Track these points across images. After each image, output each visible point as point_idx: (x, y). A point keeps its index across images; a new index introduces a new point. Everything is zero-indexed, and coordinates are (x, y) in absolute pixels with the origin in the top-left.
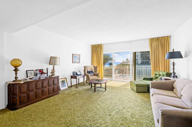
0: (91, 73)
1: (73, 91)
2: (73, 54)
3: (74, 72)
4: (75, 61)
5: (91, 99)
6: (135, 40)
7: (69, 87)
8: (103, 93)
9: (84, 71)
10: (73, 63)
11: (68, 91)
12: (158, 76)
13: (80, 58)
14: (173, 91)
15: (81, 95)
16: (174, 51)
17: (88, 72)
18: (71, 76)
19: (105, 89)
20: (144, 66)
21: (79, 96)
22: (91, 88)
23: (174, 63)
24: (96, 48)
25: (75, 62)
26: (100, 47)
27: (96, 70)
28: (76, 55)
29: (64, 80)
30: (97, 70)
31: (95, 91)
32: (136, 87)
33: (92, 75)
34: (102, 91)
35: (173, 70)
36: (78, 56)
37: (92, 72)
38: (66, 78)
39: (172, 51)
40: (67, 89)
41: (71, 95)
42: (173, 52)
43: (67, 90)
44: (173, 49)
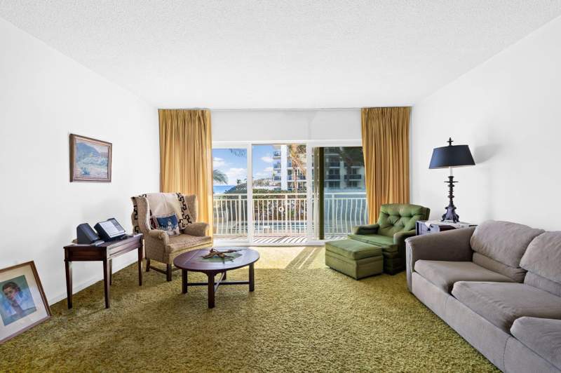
0: (170, 223)
1: (93, 331)
2: (72, 137)
3: (87, 225)
4: (86, 173)
5: (214, 354)
6: (323, 110)
7: (52, 310)
8: (248, 305)
9: (135, 216)
10: (71, 180)
11: (57, 340)
12: (392, 218)
13: (109, 156)
14: (471, 260)
15: (147, 344)
16: (453, 144)
17: (156, 223)
18: (67, 249)
19: (248, 286)
20: (333, 194)
21: (143, 354)
22: (185, 291)
23: (451, 178)
24: (180, 123)
25: (86, 178)
26: (199, 118)
27: (187, 212)
28: (89, 144)
29: (23, 278)
30: (192, 210)
31: (211, 304)
32: (354, 263)
33: (175, 233)
34: (243, 298)
35: (449, 199)
36: (102, 150)
37: (173, 219)
38: (32, 264)
39: (448, 144)
40: (42, 323)
41: (82, 359)
42: (450, 146)
43: (47, 330)
44: (450, 139)
